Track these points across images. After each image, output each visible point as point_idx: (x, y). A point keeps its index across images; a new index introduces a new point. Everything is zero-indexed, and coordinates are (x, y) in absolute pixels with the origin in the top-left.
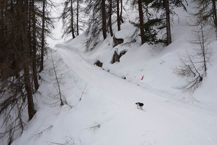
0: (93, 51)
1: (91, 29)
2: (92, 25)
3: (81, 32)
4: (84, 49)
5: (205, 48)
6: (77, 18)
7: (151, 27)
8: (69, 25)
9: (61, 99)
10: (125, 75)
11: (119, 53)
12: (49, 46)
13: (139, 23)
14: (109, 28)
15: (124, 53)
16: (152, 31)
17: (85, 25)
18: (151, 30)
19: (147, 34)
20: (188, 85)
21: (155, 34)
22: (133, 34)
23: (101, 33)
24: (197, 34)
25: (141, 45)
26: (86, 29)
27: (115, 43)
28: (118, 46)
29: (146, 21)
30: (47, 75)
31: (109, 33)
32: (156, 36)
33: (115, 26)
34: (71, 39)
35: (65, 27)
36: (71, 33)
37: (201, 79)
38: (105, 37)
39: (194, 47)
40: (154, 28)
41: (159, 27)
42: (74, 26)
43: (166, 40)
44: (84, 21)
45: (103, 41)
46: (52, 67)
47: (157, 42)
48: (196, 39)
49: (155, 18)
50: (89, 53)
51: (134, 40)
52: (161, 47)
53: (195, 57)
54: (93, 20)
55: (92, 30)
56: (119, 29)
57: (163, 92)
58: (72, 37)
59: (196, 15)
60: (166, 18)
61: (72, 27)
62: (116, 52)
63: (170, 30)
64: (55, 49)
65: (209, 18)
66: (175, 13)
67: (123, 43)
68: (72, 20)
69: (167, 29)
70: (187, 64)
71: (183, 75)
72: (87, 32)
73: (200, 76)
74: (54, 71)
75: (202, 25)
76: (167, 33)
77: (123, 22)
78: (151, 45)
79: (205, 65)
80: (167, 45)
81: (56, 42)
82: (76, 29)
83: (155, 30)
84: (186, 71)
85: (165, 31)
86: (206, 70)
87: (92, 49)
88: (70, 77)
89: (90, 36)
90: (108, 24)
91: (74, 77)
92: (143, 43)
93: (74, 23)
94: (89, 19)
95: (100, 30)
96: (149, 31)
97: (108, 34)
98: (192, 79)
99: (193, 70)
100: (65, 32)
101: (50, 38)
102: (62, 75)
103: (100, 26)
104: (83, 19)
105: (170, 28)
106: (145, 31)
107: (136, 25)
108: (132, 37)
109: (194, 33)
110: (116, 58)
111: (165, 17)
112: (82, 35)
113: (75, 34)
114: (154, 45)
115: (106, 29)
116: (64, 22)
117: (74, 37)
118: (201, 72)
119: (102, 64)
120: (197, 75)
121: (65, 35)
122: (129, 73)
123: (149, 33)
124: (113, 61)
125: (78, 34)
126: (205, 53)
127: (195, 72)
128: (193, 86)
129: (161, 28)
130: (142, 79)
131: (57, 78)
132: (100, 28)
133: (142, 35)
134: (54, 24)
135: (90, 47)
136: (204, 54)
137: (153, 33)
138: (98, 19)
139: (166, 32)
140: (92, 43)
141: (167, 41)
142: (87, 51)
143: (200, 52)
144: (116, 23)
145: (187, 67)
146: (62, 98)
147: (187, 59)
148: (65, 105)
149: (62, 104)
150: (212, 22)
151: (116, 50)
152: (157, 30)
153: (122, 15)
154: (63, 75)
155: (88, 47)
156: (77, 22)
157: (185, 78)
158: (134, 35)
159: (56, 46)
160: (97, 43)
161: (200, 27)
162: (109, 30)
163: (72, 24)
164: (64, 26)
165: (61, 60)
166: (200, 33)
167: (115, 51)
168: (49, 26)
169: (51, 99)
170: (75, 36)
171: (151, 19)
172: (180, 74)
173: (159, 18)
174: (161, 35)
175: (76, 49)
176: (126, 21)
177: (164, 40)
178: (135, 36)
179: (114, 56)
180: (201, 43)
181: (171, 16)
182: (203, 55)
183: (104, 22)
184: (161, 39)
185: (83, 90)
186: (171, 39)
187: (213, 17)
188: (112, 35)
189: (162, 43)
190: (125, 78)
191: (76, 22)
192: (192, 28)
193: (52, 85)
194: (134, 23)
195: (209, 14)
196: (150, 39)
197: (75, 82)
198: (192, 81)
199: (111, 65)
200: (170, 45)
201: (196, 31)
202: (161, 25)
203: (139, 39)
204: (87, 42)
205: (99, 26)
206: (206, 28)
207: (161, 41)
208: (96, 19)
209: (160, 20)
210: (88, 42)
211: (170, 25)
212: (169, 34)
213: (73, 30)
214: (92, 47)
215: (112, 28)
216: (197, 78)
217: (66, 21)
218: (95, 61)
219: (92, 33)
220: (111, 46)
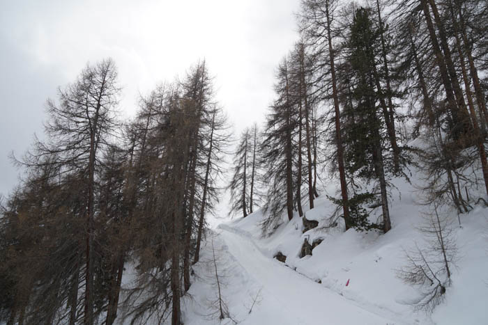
0: (272, 236)
1: (270, 205)
2: (272, 199)
3: (255, 209)
4: (260, 233)
5: (444, 240)
6: (252, 189)
7: (359, 205)
8: (239, 198)
9: (221, 309)
10: (320, 276)
11: (311, 243)
12: (210, 227)
13: (342, 198)
14: (297, 204)
15: (319, 242)
16: (362, 210)
17: (263, 199)
18: (359, 209)
19: (353, 215)
20: (422, 299)
21: (366, 215)
22: (332, 215)
23: (286, 210)
24: (429, 217)
25: (344, 231)
26: (264, 204)
27: (306, 226)
28: (310, 232)
29: (351, 196)
30: (204, 270)
31: (296, 210)
32: (368, 218)
33: (305, 202)
34: (242, 218)
35: (234, 200)
36: (242, 209)
37: (443, 290)
38: (291, 217)
39: (426, 238)
40: (364, 206)
41: (372, 204)
42: (246, 200)
43: (382, 224)
44: (261, 192)
45: (288, 222)
46: (212, 258)
47: (369, 228)
48: (429, 226)
49: (364, 192)
50: (267, 239)
51: (334, 223)
52: (376, 235)
53: (429, 253)
54: (275, 192)
55: (273, 205)
56: (312, 207)
57: (381, 308)
58: (243, 215)
59: (425, 189)
60: (381, 193)
61: (244, 201)
62: (306, 241)
63: (388, 210)
64: (218, 231)
65: (445, 195)
66: (394, 186)
67: (317, 227)
68: (244, 191)
69: (383, 208)
70: (418, 264)
71: (413, 281)
72: (265, 209)
73: (440, 285)
74: (213, 264)
75: (436, 204)
76: (384, 214)
77: (317, 196)
78: (360, 231)
79: (447, 266)
80: (385, 232)
81: (220, 222)
82: (249, 204)
83: (365, 210)
84: (417, 276)
85: (380, 210)
86: (449, 275)
87: (271, 234)
88: (237, 275)
89: (269, 214)
90: (296, 199)
91: (242, 276)
92: (347, 228)
93: (246, 196)
94: (269, 191)
95: (284, 206)
96: (356, 211)
97: (296, 213)
98: (427, 288)
99: (429, 274)
100: (233, 208)
101: (212, 216)
102: (225, 270)
103: (284, 201)
104: (259, 190)
105: (387, 206)
106: (350, 210)
107: (337, 202)
108: (331, 218)
109: (424, 216)
110: (307, 250)
111: (380, 191)
112: (257, 213)
113: (247, 210)
114: (365, 232)
115: (292, 205)
116: (233, 194)
117: (245, 215)
118: (443, 278)
119: (285, 257)
120: (436, 283)
121: (232, 212)
122: (326, 274)
123: (357, 213)
124: (303, 254)
125: (251, 212)
126: (445, 247)
127: (432, 277)
128: (430, 300)
129: (374, 207)
130: (347, 285)
131: (217, 276)
132: (284, 203)
133: (346, 216)
134: (219, 196)
135: (268, 232)
136: (443, 248)
137: (363, 214)
138: (281, 191)
139: (382, 213)
140: (272, 225)
141: (385, 227)
142: (264, 236)
143: (436, 246)
144: (308, 198)
145: (418, 269)
146: (223, 308)
147: (418, 256)
148: (226, 320)
149: (222, 317)
150: (450, 201)
151: (307, 237)
152: (368, 210)
153: (316, 186)
154: (227, 272)
155: (265, 231)
156: (252, 195)
157: (416, 286)
158: (334, 215)
159: (220, 227)
160: (278, 226)
161: (432, 207)
162: (297, 207)
163: (244, 196)
164: (232, 199)
165: (224, 248)
166: (435, 217)
167: (306, 239)
168: (211, 198)
169: (207, 307)
170: (247, 213)
171: (358, 193)
172: (407, 280)
173: (370, 193)
174: (375, 217)
175: (248, 232)
176: (322, 194)
177: (380, 225)
178: (336, 217)
179: (304, 246)
180: (436, 232)
181: (388, 189)
182: (441, 250)
183: (290, 196)
184: (375, 223)
185: (255, 296)
186: (390, 223)
187: (451, 192)
188: (301, 214)
189: (376, 229)
190: (320, 282)
191: (250, 195)
192: (420, 208)
193: (209, 286)
194: (333, 199)
195: (444, 189)
196: (358, 223)
197: (244, 283)
198: (428, 292)
199: (299, 259)
200: (389, 233)
201: (427, 214)
202: (374, 202)
203: (342, 222)
204: (264, 223)
205: (282, 201)
206: (443, 209)
207: (374, 226)
208: (278, 191)
209: (372, 195)
210: (266, 223)
211: (387, 203)
212: (387, 216)
213: (244, 205)
214: (271, 231)
215: (302, 205)
216: (437, 288)
217: (235, 192)
218: (275, 253)
219: (272, 210)
220: (300, 231)
